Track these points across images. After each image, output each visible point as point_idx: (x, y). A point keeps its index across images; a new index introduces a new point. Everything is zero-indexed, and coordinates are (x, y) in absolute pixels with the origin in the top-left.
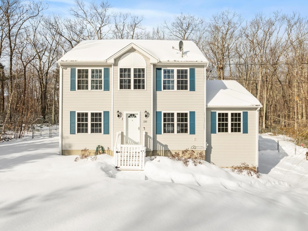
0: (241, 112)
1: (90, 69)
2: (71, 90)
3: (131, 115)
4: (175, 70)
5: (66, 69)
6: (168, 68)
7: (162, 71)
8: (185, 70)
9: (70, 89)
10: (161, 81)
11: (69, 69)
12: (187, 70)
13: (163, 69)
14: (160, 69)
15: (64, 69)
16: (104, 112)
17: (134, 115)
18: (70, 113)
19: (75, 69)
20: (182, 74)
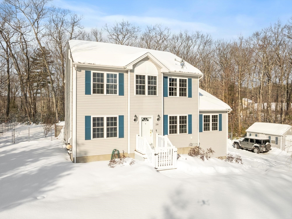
0: (218, 114)
1: (105, 73)
2: (86, 94)
3: (144, 119)
4: (178, 79)
5: (80, 71)
6: (173, 77)
7: (168, 79)
8: (185, 80)
9: (85, 92)
10: (167, 87)
11: (83, 72)
12: (186, 80)
13: (169, 77)
14: (167, 78)
15: (77, 71)
16: (119, 116)
17: (146, 119)
18: (84, 118)
19: (90, 72)
20: (183, 83)
